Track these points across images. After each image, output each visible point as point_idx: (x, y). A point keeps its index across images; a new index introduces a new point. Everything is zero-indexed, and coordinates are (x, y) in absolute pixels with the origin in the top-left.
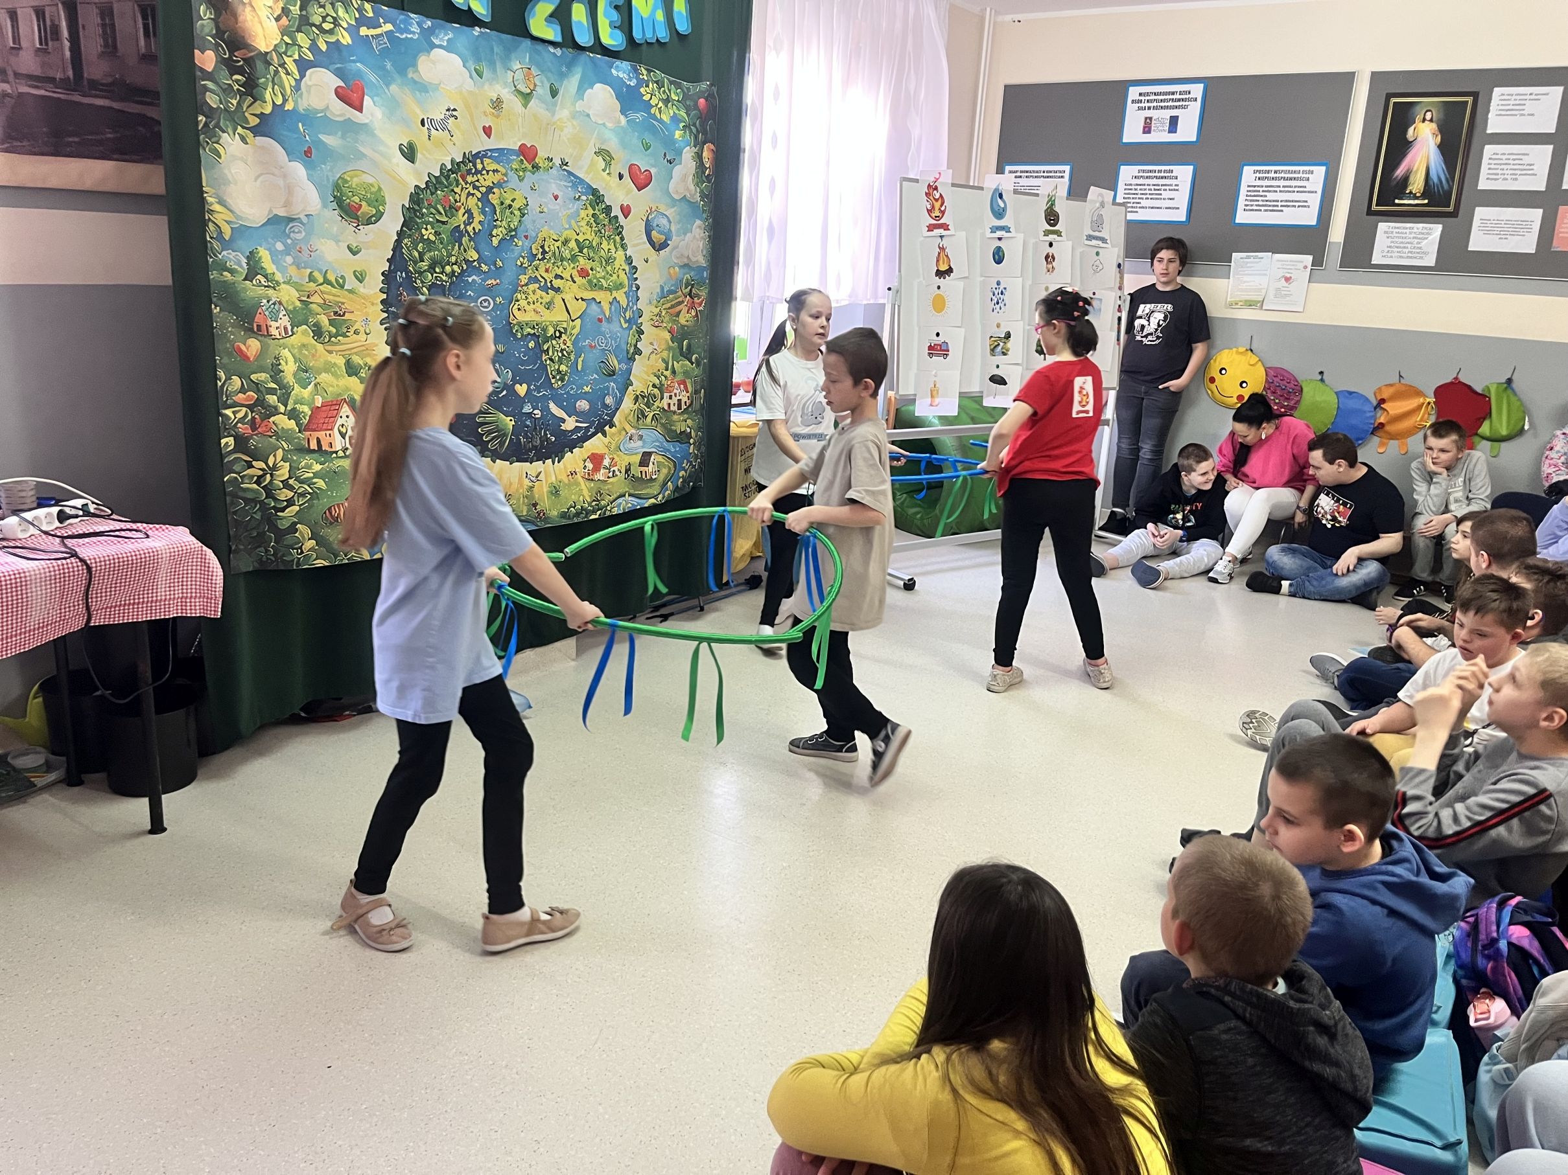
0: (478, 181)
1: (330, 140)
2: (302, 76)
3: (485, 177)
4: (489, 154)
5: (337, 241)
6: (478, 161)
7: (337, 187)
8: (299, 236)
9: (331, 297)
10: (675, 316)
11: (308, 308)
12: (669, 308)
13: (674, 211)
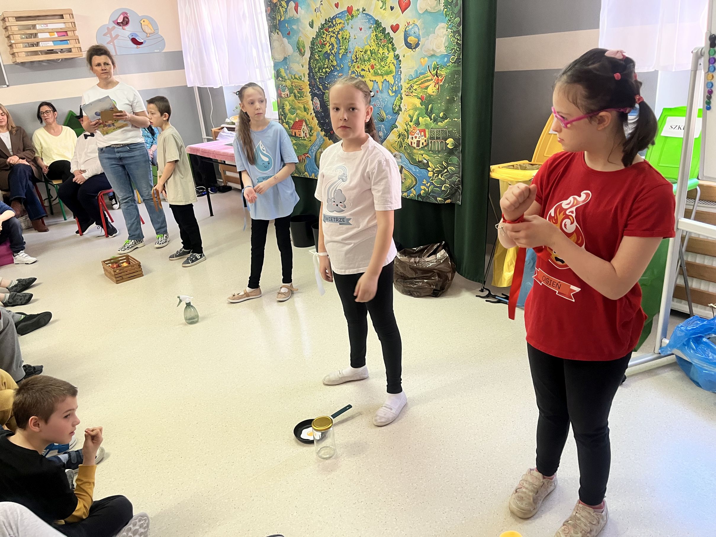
0: (334, 30)
1: (294, 27)
2: (288, 6)
3: (337, 27)
4: (338, 16)
5: (299, 63)
6: (334, 20)
7: (298, 43)
8: (288, 63)
9: (297, 84)
10: (425, 89)
11: (292, 88)
12: (420, 84)
13: (420, 22)
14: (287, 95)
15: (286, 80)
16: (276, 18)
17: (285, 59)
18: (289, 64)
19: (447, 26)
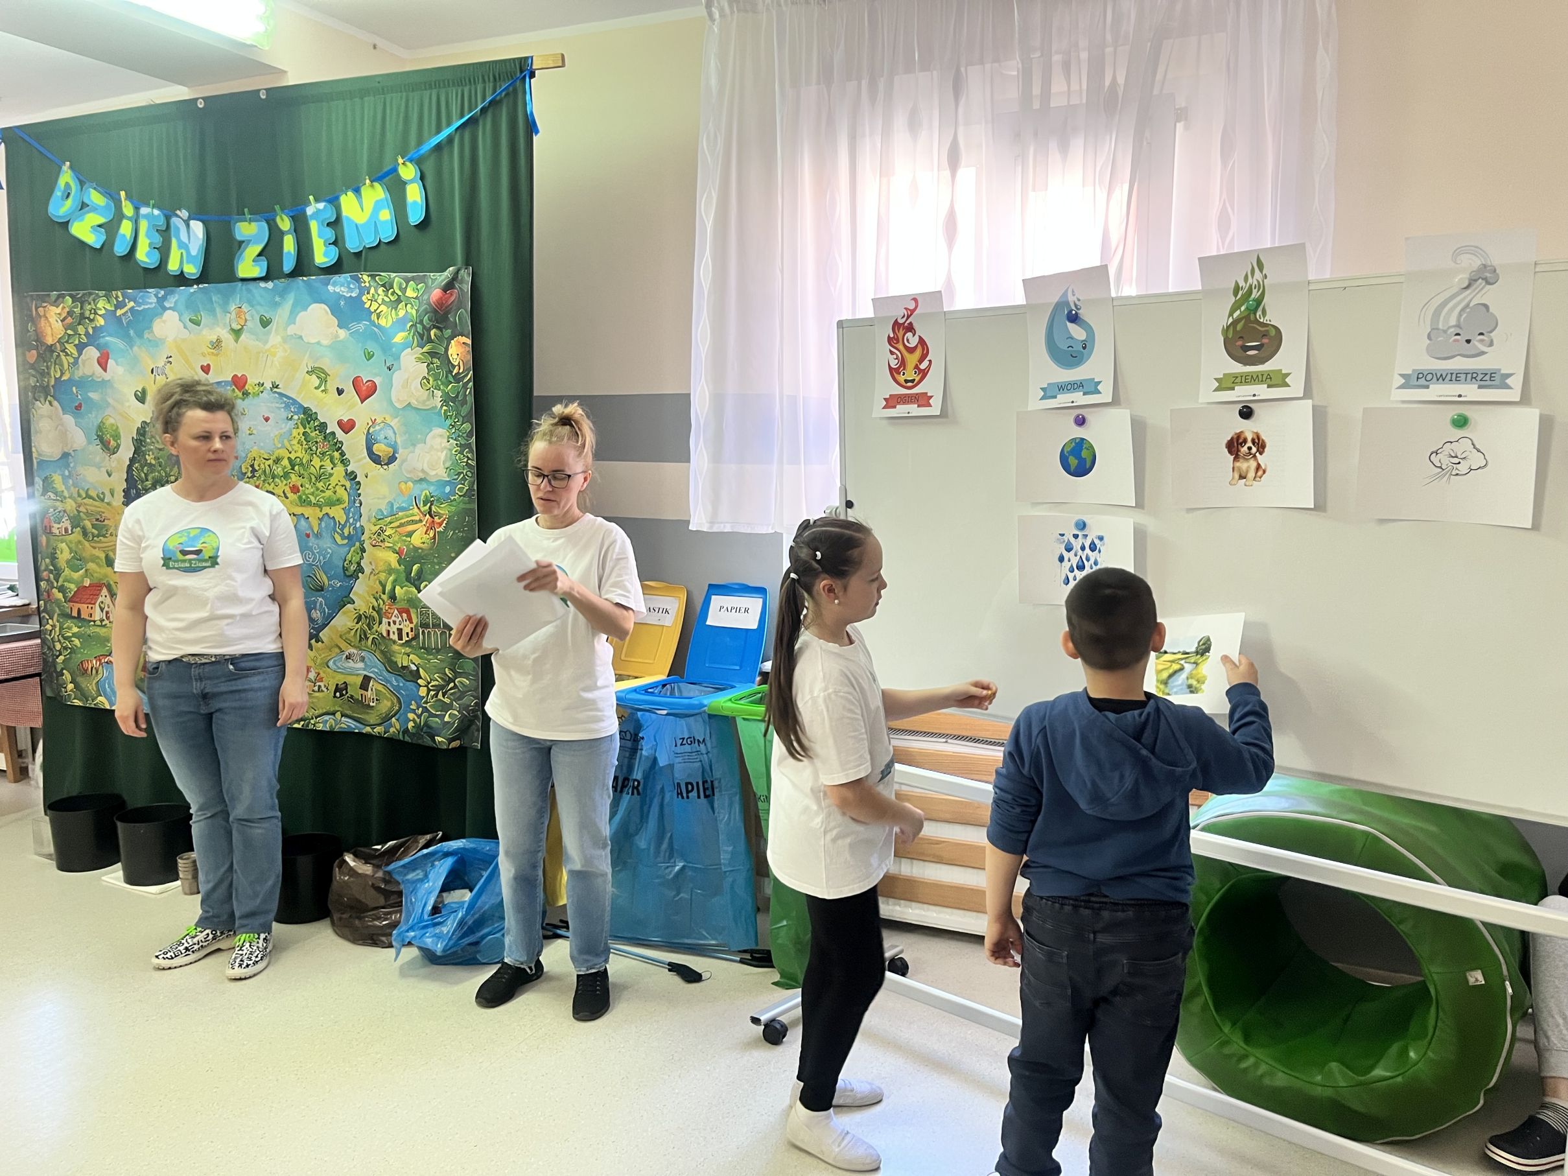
1: (93, 395)
2: (80, 354)
5: (99, 468)
7: (100, 428)
8: (72, 465)
9: (93, 508)
10: (406, 536)
11: (79, 515)
12: (398, 527)
13: (399, 422)
14: (66, 530)
15: (65, 498)
16: (49, 374)
17: (65, 455)
18: (75, 467)
19: (448, 434)
